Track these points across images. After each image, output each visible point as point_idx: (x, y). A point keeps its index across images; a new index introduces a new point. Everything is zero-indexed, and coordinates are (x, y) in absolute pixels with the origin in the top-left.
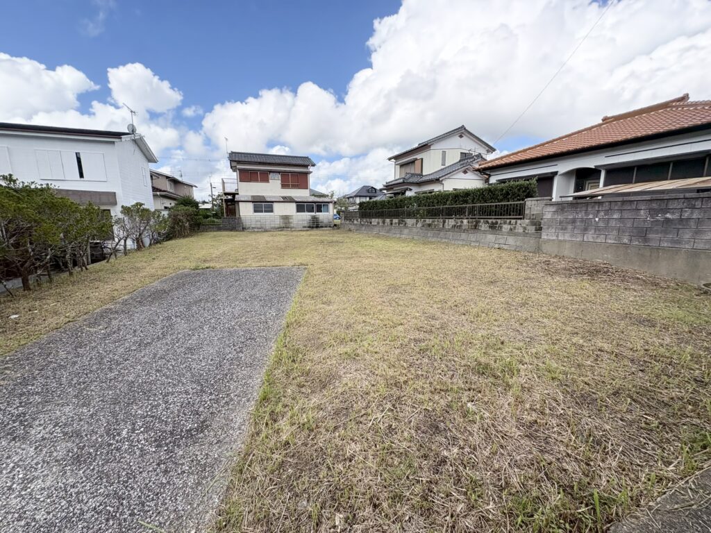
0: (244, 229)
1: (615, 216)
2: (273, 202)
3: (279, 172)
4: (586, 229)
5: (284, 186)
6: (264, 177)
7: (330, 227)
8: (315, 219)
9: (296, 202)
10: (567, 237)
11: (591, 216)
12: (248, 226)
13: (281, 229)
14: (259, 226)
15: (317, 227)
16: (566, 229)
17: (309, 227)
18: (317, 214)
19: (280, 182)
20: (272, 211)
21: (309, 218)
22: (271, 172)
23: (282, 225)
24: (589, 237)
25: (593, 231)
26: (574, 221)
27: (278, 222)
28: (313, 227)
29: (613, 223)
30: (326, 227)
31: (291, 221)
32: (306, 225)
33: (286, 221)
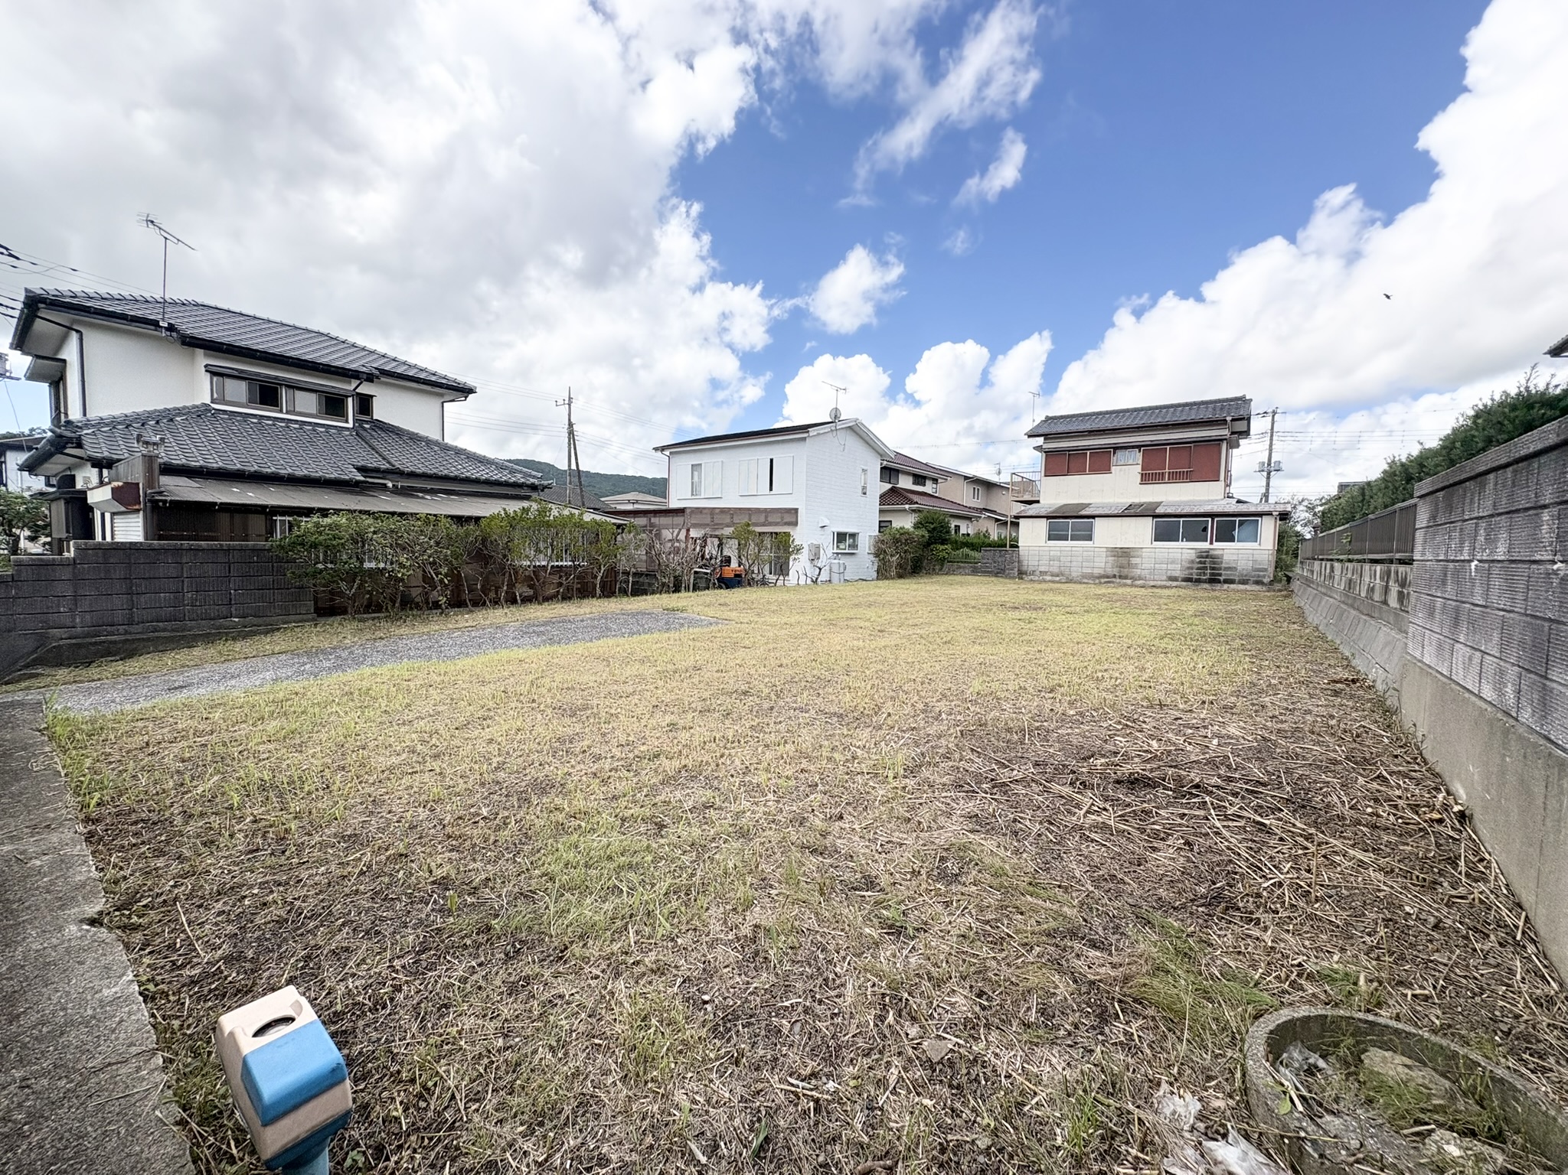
1: (1500, 547)
2: (1093, 517)
3: (1139, 447)
4: (1456, 616)
6: (1100, 461)
7: (1258, 583)
8: (1205, 556)
9: (1155, 516)
10: (1434, 654)
11: (1466, 552)
12: (1031, 569)
13: (1106, 578)
14: (1056, 570)
15: (1214, 580)
16: (1434, 613)
17: (1188, 580)
18: (1217, 545)
19: (1139, 468)
20: (1089, 538)
21: (1192, 555)
22: (1116, 448)
23: (1110, 571)
24: (1460, 657)
25: (1465, 629)
26: (1444, 576)
27: (1102, 563)
28: (1198, 581)
29: (1494, 591)
30: (1244, 582)
31: (1134, 561)
32: (1177, 574)
33: (1123, 561)
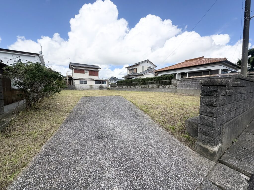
0: (76, 89)
1: (194, 83)
2: (87, 80)
3: (88, 70)
4: (187, 86)
5: (90, 75)
6: (83, 72)
7: (106, 89)
8: (101, 86)
9: (95, 80)
10: (183, 88)
11: (188, 83)
12: (77, 88)
13: (89, 89)
14: (81, 88)
15: (102, 89)
16: (183, 86)
17: (99, 89)
18: (102, 84)
19: (88, 73)
20: (86, 83)
21: (99, 86)
22: (85, 70)
23: (90, 88)
24: (188, 88)
25: (189, 87)
26: (184, 84)
27: (88, 87)
28: (100, 89)
29: (193, 85)
30: (105, 89)
31: (93, 87)
32: (98, 88)
33: (91, 87)
